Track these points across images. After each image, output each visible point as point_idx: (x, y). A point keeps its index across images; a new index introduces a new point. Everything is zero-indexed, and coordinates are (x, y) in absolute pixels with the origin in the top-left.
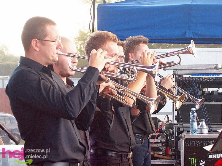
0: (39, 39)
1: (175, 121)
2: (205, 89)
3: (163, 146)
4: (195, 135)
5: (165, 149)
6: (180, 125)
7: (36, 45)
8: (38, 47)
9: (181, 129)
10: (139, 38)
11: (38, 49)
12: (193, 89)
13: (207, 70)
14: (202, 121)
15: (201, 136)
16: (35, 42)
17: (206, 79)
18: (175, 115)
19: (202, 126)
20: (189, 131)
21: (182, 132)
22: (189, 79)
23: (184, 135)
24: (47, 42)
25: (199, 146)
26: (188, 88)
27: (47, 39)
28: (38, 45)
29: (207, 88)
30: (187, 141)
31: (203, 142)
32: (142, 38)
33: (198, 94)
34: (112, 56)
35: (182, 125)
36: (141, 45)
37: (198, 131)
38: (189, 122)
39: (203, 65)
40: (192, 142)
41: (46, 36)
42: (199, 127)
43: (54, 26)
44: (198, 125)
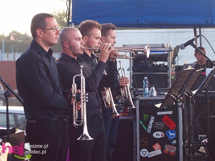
0: (42, 29)
1: (132, 87)
2: (155, 63)
3: (123, 106)
4: (147, 97)
5: (124, 108)
6: (135, 90)
7: (40, 34)
8: (42, 35)
9: (137, 93)
10: (109, 25)
11: (42, 36)
12: (145, 63)
13: (156, 48)
14: (152, 87)
15: (152, 98)
16: (39, 31)
17: (155, 55)
18: (132, 82)
19: (152, 90)
20: (143, 94)
21: (137, 95)
22: (140, 55)
23: (139, 98)
24: (47, 30)
25: (150, 105)
26: (141, 62)
27: (47, 28)
28: (42, 33)
29: (156, 62)
30: (141, 101)
31: (153, 103)
32: (111, 25)
33: (149, 66)
34: (96, 39)
35: (137, 89)
36: (111, 30)
37: (149, 94)
38: (142, 88)
39: (153, 44)
40: (145, 103)
41: (46, 26)
42: (150, 91)
43: (52, 18)
44: (149, 90)
